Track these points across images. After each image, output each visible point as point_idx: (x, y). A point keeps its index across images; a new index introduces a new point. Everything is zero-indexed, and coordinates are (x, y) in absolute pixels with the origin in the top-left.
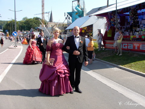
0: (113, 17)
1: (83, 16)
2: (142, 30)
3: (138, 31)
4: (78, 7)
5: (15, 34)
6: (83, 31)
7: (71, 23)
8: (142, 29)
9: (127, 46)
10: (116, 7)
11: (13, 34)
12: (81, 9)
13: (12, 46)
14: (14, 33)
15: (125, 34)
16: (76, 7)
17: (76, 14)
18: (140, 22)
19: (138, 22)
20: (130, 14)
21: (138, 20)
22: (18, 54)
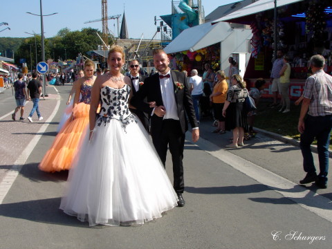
0: (268, 24)
1: (198, 24)
4: (185, 4)
6: (198, 59)
7: (170, 41)
9: (300, 92)
10: (275, 2)
11: (39, 67)
12: (193, 8)
15: (295, 63)
16: (181, 4)
17: (182, 19)
18: (330, 36)
19: (326, 34)
20: (307, 16)
21: (326, 30)
22: (50, 114)
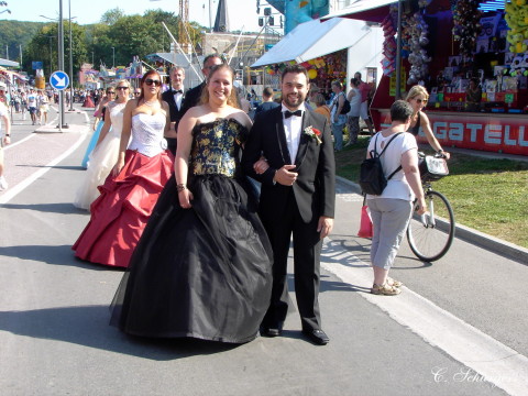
1: (326, 12)
2: (508, 74)
3: (495, 78)
5: (61, 82)
8: (509, 69)
13: (50, 126)
14: (56, 77)
15: (452, 87)
17: (302, 6)
20: (455, 14)
